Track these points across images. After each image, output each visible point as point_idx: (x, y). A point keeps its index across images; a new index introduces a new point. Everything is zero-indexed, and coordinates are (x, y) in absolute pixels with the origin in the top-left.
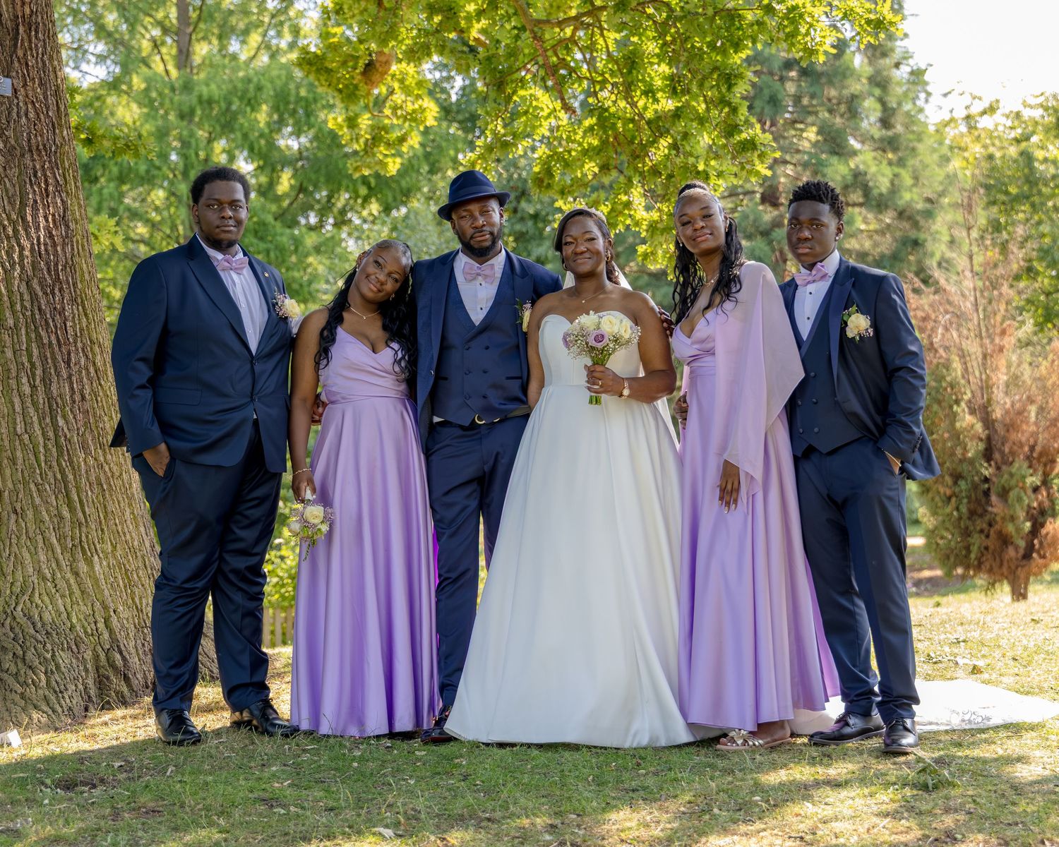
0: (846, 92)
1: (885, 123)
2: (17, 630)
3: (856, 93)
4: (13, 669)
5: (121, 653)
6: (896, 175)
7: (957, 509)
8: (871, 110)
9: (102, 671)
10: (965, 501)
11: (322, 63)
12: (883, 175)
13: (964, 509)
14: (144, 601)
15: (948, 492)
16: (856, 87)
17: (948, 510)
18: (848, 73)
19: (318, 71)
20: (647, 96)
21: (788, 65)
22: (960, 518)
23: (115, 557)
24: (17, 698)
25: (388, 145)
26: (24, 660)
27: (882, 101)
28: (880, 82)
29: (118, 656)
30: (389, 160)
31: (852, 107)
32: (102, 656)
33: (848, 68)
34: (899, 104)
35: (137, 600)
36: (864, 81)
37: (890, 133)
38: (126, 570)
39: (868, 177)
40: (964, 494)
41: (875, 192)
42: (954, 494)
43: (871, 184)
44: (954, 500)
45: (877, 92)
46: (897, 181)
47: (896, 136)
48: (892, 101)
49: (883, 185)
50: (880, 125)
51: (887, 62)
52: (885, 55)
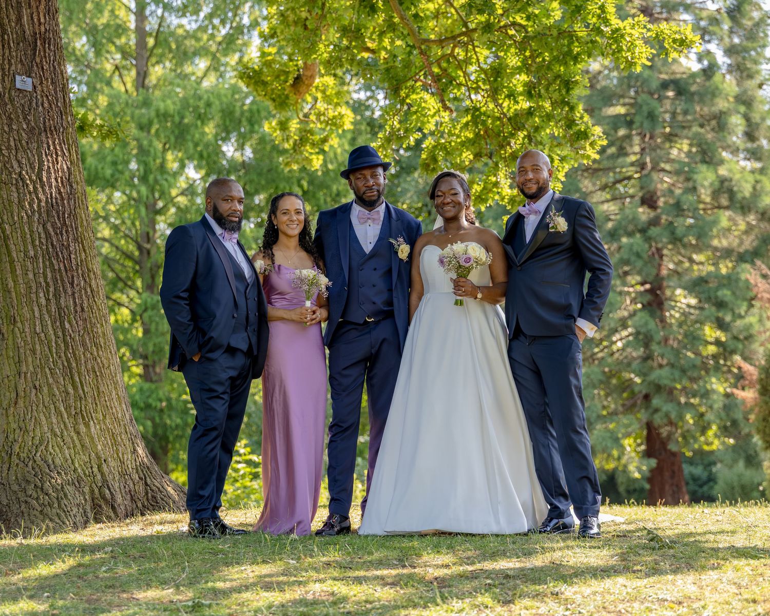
0: (715, 109)
1: (750, 136)
2: (37, 469)
3: (724, 110)
4: (35, 495)
5: (110, 490)
6: (757, 182)
8: (737, 122)
9: (96, 501)
11: (259, 77)
12: (746, 181)
14: (125, 456)
16: (722, 104)
18: (717, 92)
19: (256, 83)
20: (509, 99)
21: (665, 85)
23: (105, 424)
24: (38, 514)
25: (313, 145)
26: (42, 489)
27: (747, 117)
28: (745, 101)
29: (107, 491)
30: (314, 157)
31: (719, 122)
32: (96, 491)
33: (717, 88)
34: (763, 119)
35: (120, 455)
36: (731, 99)
37: (755, 145)
38: (113, 434)
39: (733, 183)
41: (739, 196)
43: (735, 189)
45: (742, 109)
46: (758, 187)
47: (760, 147)
48: (756, 117)
49: (746, 190)
50: (745, 139)
51: (751, 84)
52: (750, 77)
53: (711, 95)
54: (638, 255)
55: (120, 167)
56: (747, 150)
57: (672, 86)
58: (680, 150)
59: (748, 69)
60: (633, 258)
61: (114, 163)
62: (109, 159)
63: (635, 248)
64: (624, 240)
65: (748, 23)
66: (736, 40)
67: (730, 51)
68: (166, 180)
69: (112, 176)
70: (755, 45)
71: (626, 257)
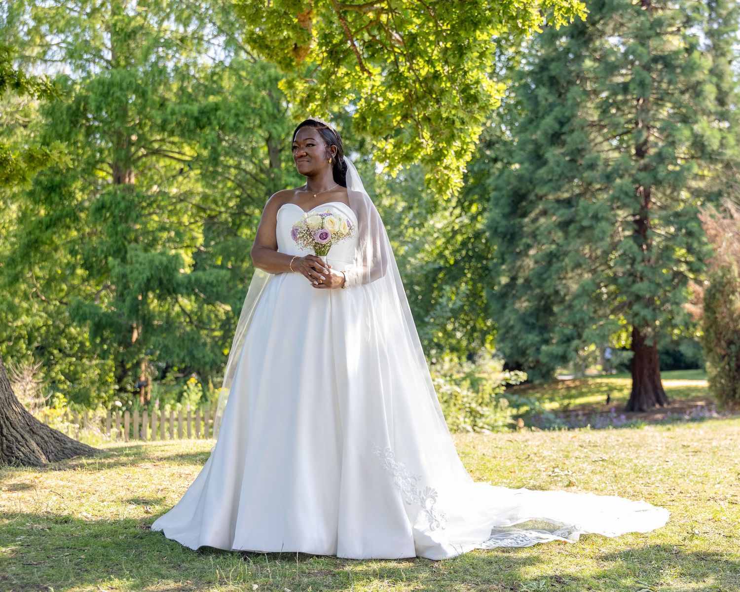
0: (693, 79)
1: (721, 100)
3: (701, 80)
6: (723, 138)
7: (729, 364)
8: (710, 90)
10: (734, 359)
12: (715, 137)
13: (733, 364)
15: (723, 352)
16: (700, 76)
17: (722, 364)
18: (695, 67)
21: (656, 60)
22: (730, 370)
27: (718, 86)
28: (717, 73)
31: (696, 90)
33: (695, 63)
34: (731, 89)
36: (706, 72)
37: (724, 109)
39: (705, 138)
40: (733, 354)
41: (709, 149)
42: (727, 354)
43: (706, 143)
44: (726, 358)
45: (715, 80)
46: (724, 141)
47: (728, 111)
48: (725, 86)
49: (715, 144)
50: (716, 103)
51: (723, 61)
52: (723, 54)
53: (690, 68)
54: (626, 194)
55: (241, 118)
56: (716, 113)
57: (660, 62)
58: (666, 111)
59: (722, 49)
60: (622, 196)
61: (237, 115)
62: (233, 112)
63: (624, 188)
64: (618, 181)
65: (724, 12)
66: (715, 26)
67: (710, 34)
69: (235, 124)
70: (727, 29)
71: (617, 195)
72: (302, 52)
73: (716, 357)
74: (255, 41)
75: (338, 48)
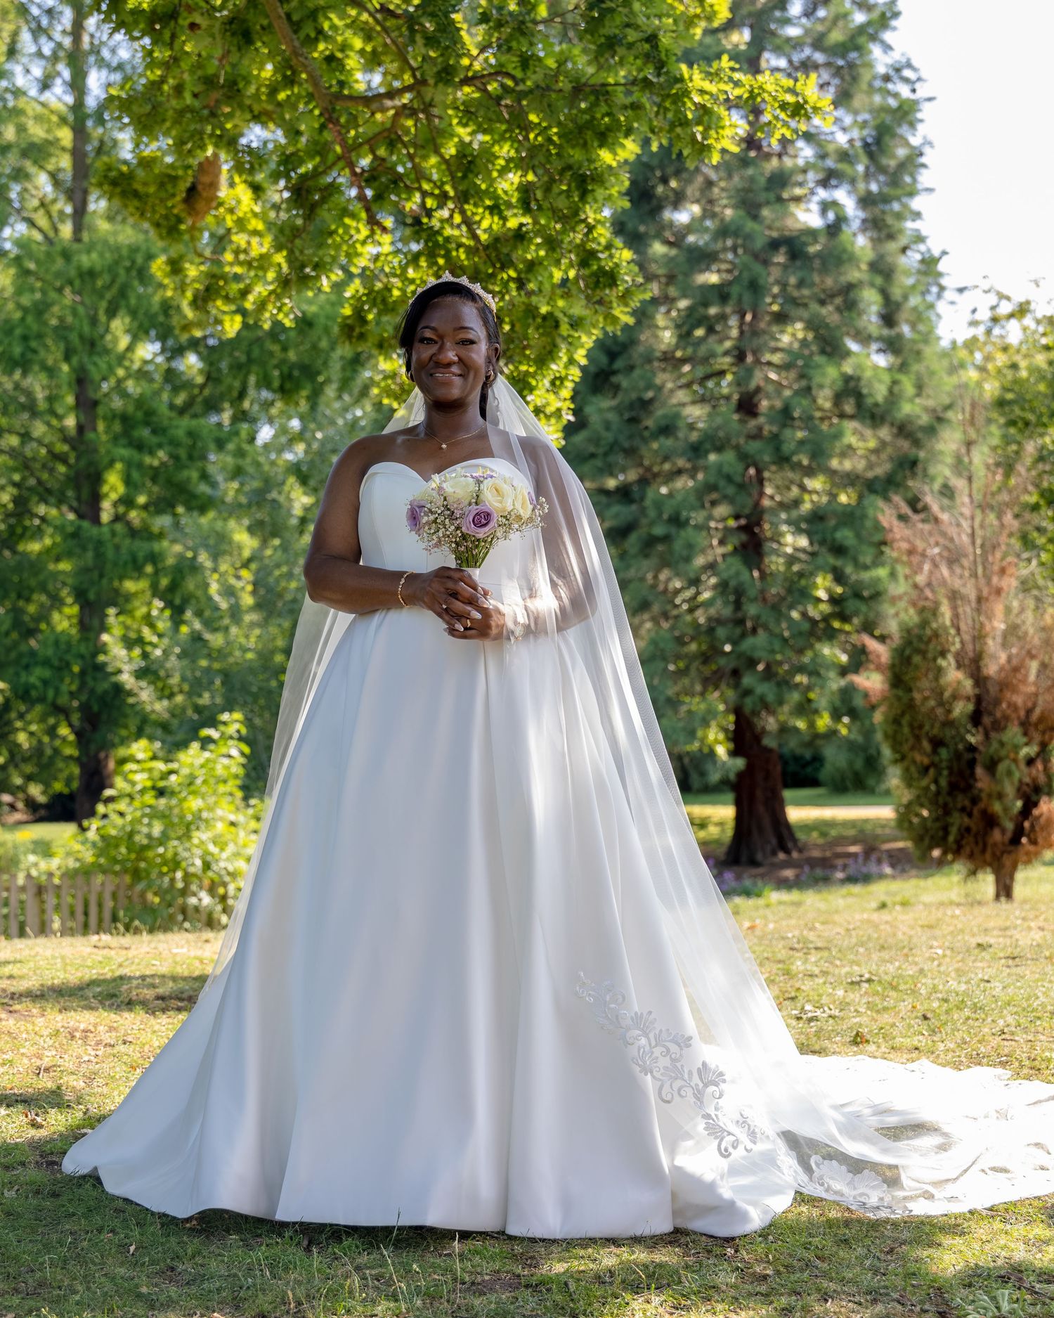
0: (841, 280)
1: (889, 319)
3: (854, 281)
6: (895, 382)
7: (936, 782)
8: (871, 301)
10: (945, 773)
12: (880, 381)
13: (943, 782)
15: (926, 761)
16: (855, 274)
17: (924, 782)
18: (845, 257)
21: (774, 245)
22: (938, 793)
27: (884, 293)
28: (882, 270)
30: (227, 318)
31: (847, 298)
33: (845, 251)
34: (906, 297)
36: (864, 267)
37: (893, 332)
39: (863, 383)
40: (944, 764)
41: (869, 401)
42: (933, 764)
43: (865, 391)
44: (932, 771)
45: (879, 280)
46: (896, 389)
47: (900, 336)
48: (896, 293)
49: (879, 392)
50: (880, 322)
51: (892, 246)
52: (891, 237)
53: (836, 258)
54: (729, 479)
55: (33, 344)
56: (880, 339)
57: (783, 250)
58: (792, 335)
59: (888, 226)
60: (722, 483)
61: (25, 338)
62: (18, 332)
63: (726, 469)
64: (713, 457)
65: (892, 163)
66: (874, 187)
67: (866, 201)
68: (95, 364)
69: (23, 355)
70: (899, 192)
71: (712, 480)
72: (200, 205)
73: (913, 769)
74: (114, 183)
75: (310, 183)
